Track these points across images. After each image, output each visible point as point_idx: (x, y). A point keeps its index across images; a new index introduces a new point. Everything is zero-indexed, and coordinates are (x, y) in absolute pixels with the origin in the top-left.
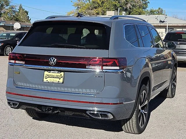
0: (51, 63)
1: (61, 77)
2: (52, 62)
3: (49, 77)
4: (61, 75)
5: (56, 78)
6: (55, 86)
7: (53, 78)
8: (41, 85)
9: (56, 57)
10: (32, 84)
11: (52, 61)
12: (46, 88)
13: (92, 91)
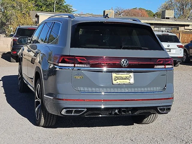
0: (124, 65)
2: (125, 64)
3: (118, 78)
4: (130, 76)
5: (125, 79)
7: (123, 79)
8: (110, 88)
9: (128, 58)
11: (125, 62)
13: (158, 88)
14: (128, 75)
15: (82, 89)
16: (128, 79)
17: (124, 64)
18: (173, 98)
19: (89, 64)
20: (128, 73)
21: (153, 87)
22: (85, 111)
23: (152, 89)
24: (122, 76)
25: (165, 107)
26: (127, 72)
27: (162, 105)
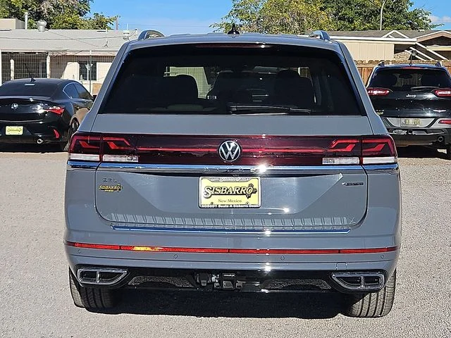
0: (227, 156)
1: (251, 191)
2: (230, 153)
3: (216, 192)
4: (251, 185)
5: (236, 194)
6: (236, 216)
7: (229, 194)
8: (193, 216)
9: (239, 139)
10: (163, 214)
11: (230, 150)
12: (209, 223)
13: (338, 221)
14: (246, 184)
15: (121, 218)
16: (243, 194)
17: (226, 153)
18: (394, 249)
19: (137, 154)
20: (244, 178)
21: (322, 216)
22: (122, 276)
23: (318, 222)
24: (228, 185)
25: (356, 275)
26: (241, 175)
27: (348, 268)
